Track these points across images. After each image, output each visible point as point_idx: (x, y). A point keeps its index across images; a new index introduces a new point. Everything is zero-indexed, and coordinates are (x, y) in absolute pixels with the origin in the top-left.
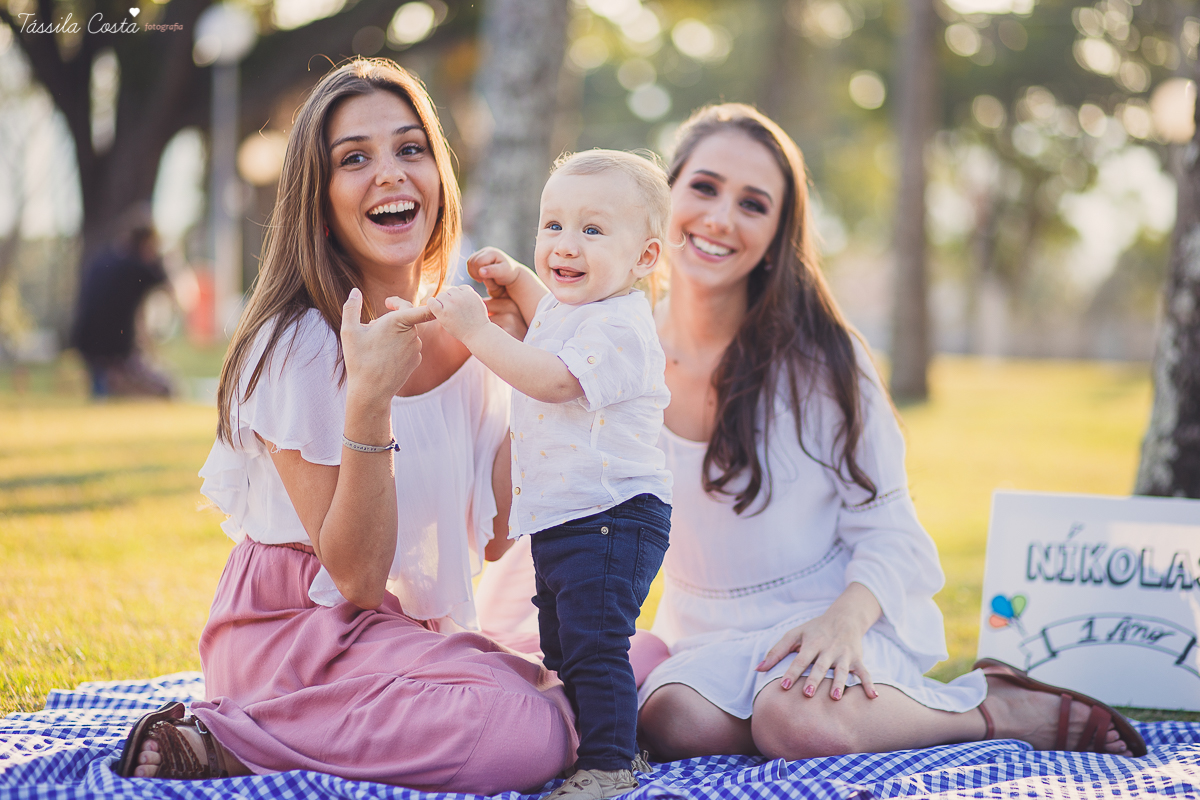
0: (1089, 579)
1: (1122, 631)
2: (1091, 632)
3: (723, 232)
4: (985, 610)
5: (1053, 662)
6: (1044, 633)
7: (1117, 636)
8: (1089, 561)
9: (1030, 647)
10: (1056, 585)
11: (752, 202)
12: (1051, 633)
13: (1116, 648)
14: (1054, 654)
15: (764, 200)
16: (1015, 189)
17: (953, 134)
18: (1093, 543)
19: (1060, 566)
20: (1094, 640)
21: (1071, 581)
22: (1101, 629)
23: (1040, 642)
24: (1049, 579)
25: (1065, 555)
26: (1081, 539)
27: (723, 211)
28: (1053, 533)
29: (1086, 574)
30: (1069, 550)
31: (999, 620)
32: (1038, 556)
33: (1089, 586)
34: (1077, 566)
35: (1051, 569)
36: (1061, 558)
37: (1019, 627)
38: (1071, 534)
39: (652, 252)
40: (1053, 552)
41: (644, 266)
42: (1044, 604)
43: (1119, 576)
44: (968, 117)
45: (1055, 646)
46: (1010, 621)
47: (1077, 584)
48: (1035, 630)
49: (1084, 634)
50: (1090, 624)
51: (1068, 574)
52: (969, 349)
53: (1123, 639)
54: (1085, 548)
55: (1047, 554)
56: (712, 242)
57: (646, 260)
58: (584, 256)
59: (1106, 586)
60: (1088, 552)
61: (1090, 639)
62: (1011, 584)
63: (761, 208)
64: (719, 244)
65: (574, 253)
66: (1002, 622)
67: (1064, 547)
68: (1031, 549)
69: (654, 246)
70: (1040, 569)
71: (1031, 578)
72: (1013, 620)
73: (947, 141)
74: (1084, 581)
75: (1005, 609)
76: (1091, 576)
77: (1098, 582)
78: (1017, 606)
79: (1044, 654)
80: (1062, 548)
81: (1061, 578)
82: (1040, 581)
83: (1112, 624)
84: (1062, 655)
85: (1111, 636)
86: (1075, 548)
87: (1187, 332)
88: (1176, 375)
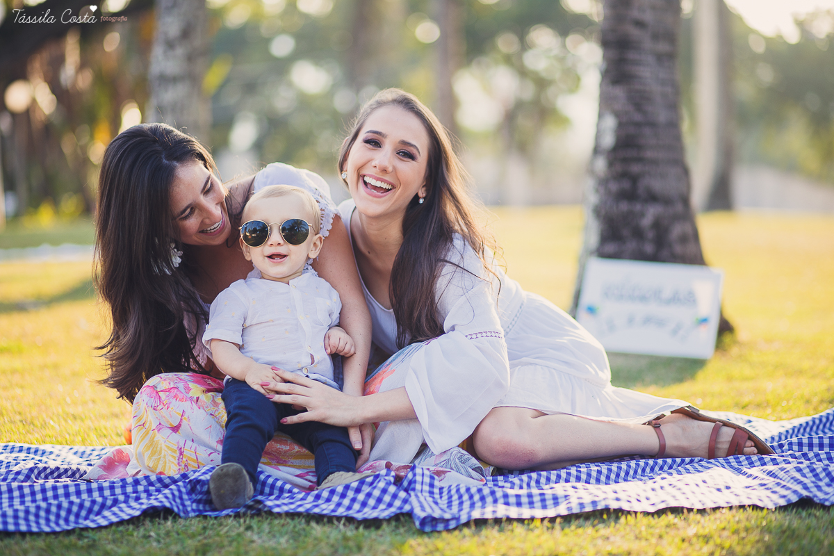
3: (384, 171)
11: (406, 153)
15: (414, 151)
27: (384, 157)
39: (317, 243)
56: (378, 179)
57: (314, 248)
63: (412, 157)
64: (382, 180)
87: (603, 183)
88: (597, 212)
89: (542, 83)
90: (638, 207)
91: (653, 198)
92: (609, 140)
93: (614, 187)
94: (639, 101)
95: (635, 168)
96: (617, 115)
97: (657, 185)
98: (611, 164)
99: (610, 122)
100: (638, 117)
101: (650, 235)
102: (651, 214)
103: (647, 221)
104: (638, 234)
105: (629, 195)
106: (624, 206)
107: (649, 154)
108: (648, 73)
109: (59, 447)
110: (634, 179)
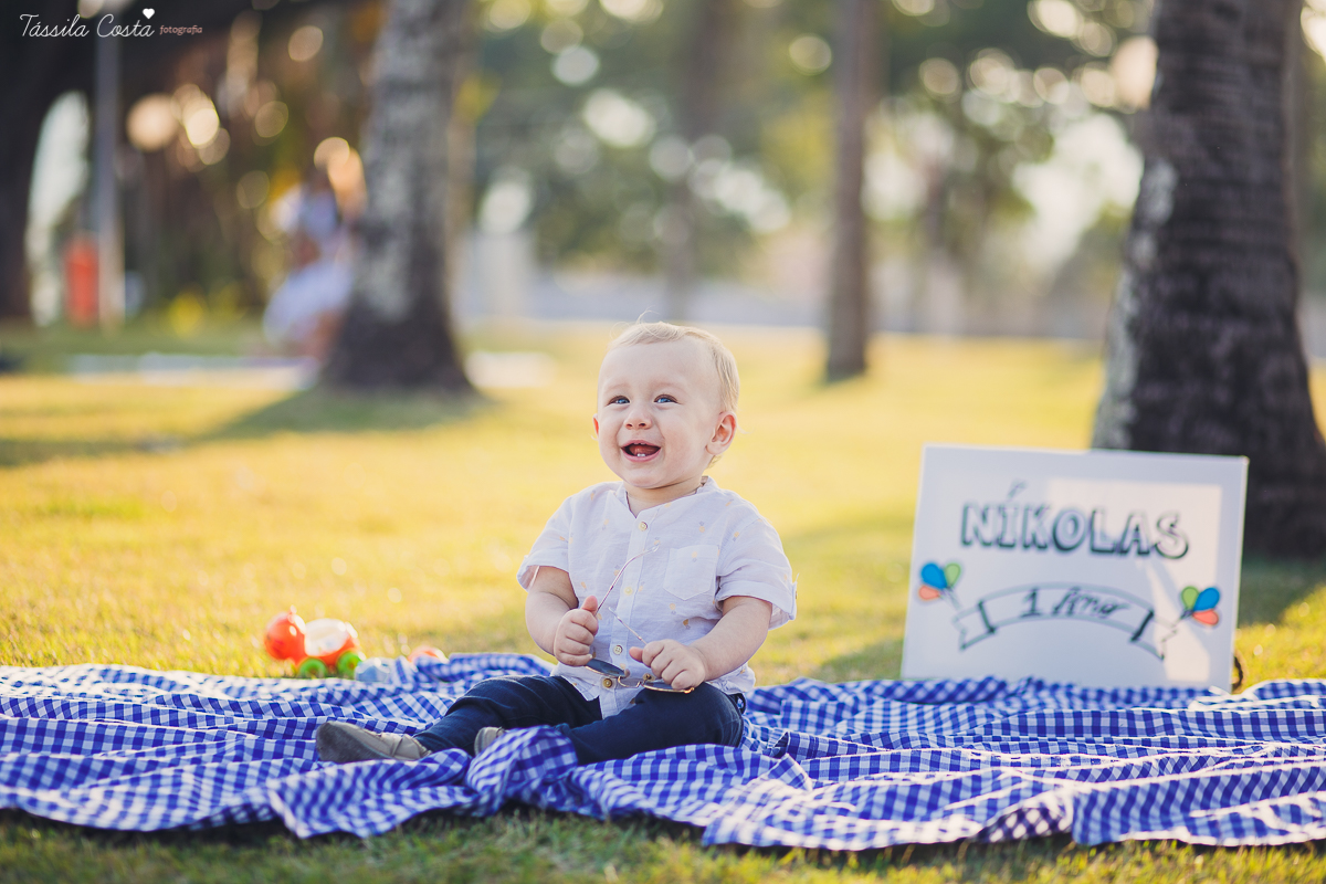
0: (1032, 544)
1: (1070, 603)
2: (1034, 605)
4: (915, 580)
5: (992, 639)
6: (981, 606)
7: (1065, 609)
8: (1032, 524)
9: (965, 622)
10: (994, 552)
12: (989, 606)
13: (1062, 624)
14: (992, 630)
16: (969, 161)
17: (900, 100)
18: (1036, 503)
19: (999, 529)
20: (1038, 614)
21: (1011, 546)
22: (1046, 602)
23: (977, 616)
24: (986, 544)
25: (1004, 517)
26: (1023, 498)
28: (991, 492)
29: (1029, 538)
30: (1010, 511)
31: (930, 591)
32: (974, 518)
33: (1033, 552)
34: (1019, 530)
35: (989, 533)
36: (1000, 521)
37: (952, 599)
38: (1012, 493)
39: (727, 427)
40: (992, 514)
41: (719, 443)
42: (982, 573)
43: (1065, 540)
44: (915, 84)
45: (994, 620)
46: (943, 593)
47: (1018, 552)
48: (971, 603)
49: (1027, 607)
50: (1033, 596)
51: (1008, 539)
52: (916, 327)
53: (1071, 612)
54: (1027, 510)
55: (984, 517)
57: (721, 437)
58: (658, 426)
59: (1052, 552)
60: (1031, 514)
61: (1033, 613)
62: (945, 551)
65: (647, 422)
66: (934, 594)
67: (1004, 509)
68: (965, 511)
69: (729, 421)
70: (977, 533)
71: (966, 543)
72: (945, 590)
73: (892, 109)
74: (1026, 546)
75: (936, 579)
76: (1034, 541)
77: (1042, 548)
78: (951, 575)
79: (981, 629)
80: (1001, 510)
81: (1000, 544)
82: (976, 547)
83: (1058, 596)
84: (1001, 631)
85: (1057, 610)
86: (1016, 509)
87: (1146, 281)
88: (1135, 329)
89: (990, 144)
90: (1207, 324)
91: (1233, 310)
92: (1161, 207)
93: (1166, 287)
94: (1218, 142)
95: (1206, 258)
96: (1177, 165)
97: (1241, 288)
98: (1162, 248)
99: (1165, 177)
100: (1214, 170)
101: (1226, 373)
102: (1229, 336)
103: (1221, 349)
104: (1205, 370)
105: (1192, 303)
106: (1183, 322)
107: (1231, 235)
108: (1234, 96)
109: (199, 677)
110: (1203, 277)
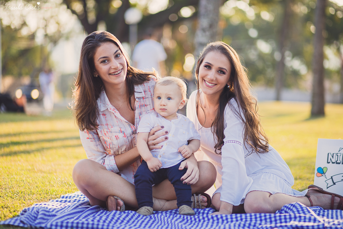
4: (316, 172)
6: (332, 178)
14: (334, 184)
15: (225, 71)
19: (336, 159)
21: (339, 163)
24: (333, 163)
25: (338, 156)
34: (341, 159)
37: (325, 176)
39: (183, 103)
40: (335, 155)
45: (335, 181)
57: (181, 105)
63: (224, 73)
68: (328, 154)
69: (183, 101)
70: (331, 160)
71: (328, 162)
75: (321, 172)
86: (341, 154)
